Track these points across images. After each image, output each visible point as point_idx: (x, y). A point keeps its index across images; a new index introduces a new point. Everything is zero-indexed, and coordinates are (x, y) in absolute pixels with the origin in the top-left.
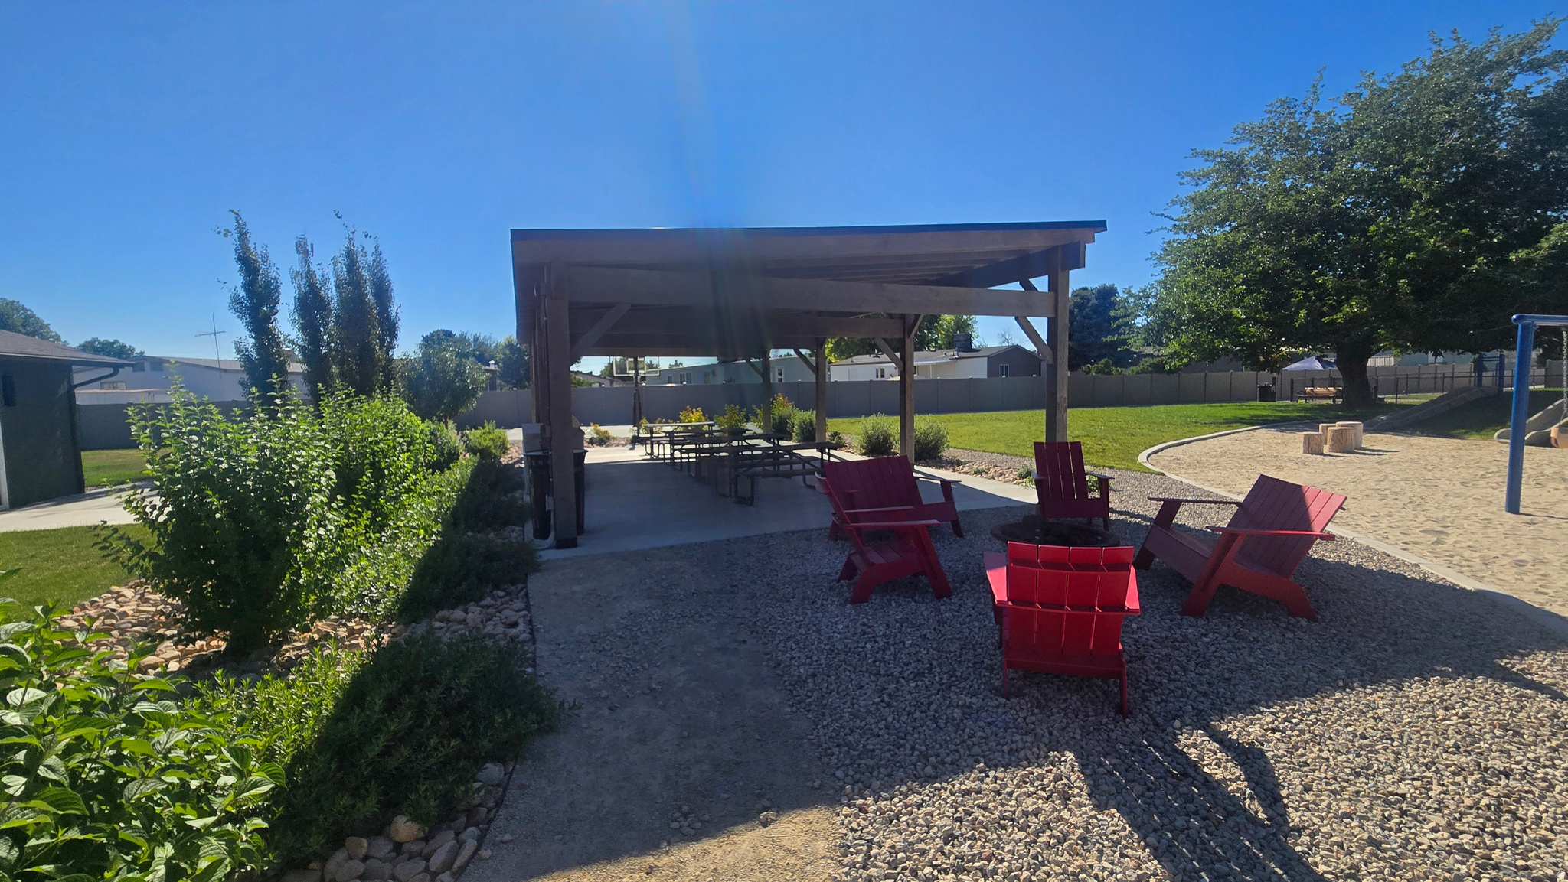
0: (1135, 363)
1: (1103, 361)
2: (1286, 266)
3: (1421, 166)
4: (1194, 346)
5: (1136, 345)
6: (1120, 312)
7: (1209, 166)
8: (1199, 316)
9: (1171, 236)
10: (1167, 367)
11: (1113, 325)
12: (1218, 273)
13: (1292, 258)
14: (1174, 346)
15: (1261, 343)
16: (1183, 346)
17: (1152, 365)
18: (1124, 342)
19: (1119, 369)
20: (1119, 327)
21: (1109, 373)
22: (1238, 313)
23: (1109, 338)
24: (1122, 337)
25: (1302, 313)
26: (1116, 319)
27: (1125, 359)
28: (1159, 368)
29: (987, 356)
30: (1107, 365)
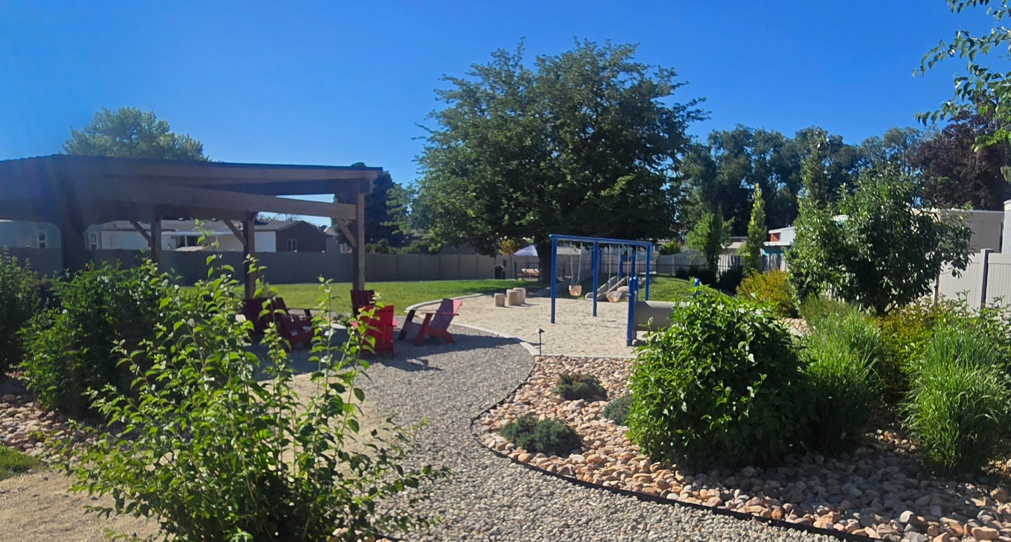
0: (407, 244)
1: (382, 240)
2: (499, 182)
3: (569, 126)
4: (444, 235)
5: (405, 229)
6: (394, 202)
7: (457, 89)
8: (447, 211)
9: (429, 144)
10: (430, 249)
11: (389, 212)
12: (459, 181)
13: (504, 176)
14: (431, 234)
15: (485, 235)
16: (437, 234)
17: (419, 246)
18: (397, 227)
19: (394, 249)
20: (392, 215)
21: (386, 252)
22: (470, 212)
23: (386, 224)
24: (395, 223)
25: (506, 217)
26: (390, 208)
27: (398, 240)
28: (424, 249)
29: (276, 231)
30: (384, 244)
